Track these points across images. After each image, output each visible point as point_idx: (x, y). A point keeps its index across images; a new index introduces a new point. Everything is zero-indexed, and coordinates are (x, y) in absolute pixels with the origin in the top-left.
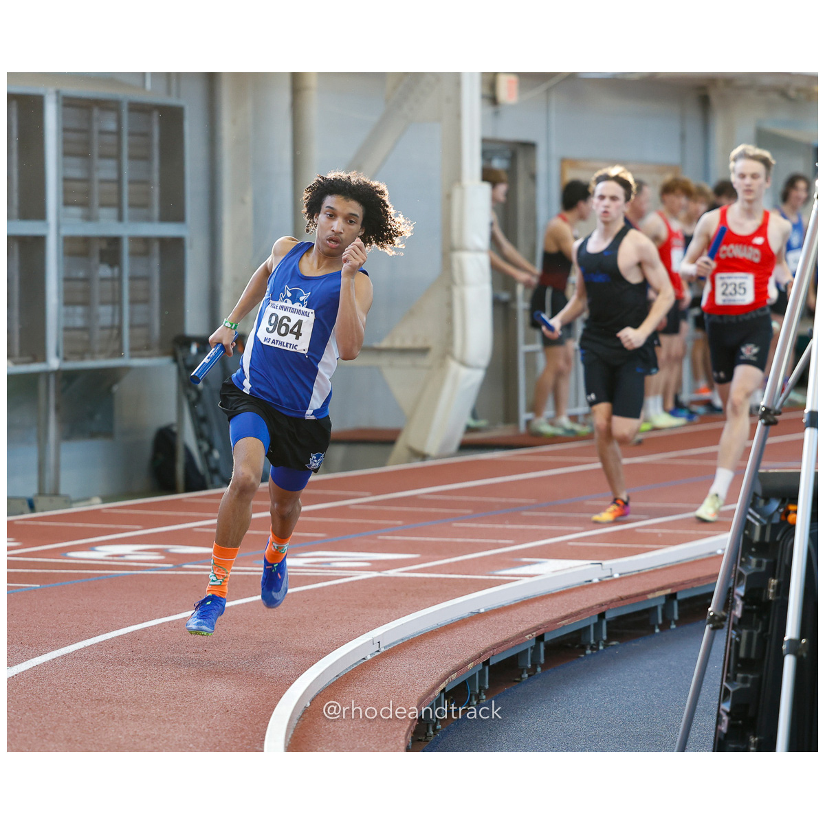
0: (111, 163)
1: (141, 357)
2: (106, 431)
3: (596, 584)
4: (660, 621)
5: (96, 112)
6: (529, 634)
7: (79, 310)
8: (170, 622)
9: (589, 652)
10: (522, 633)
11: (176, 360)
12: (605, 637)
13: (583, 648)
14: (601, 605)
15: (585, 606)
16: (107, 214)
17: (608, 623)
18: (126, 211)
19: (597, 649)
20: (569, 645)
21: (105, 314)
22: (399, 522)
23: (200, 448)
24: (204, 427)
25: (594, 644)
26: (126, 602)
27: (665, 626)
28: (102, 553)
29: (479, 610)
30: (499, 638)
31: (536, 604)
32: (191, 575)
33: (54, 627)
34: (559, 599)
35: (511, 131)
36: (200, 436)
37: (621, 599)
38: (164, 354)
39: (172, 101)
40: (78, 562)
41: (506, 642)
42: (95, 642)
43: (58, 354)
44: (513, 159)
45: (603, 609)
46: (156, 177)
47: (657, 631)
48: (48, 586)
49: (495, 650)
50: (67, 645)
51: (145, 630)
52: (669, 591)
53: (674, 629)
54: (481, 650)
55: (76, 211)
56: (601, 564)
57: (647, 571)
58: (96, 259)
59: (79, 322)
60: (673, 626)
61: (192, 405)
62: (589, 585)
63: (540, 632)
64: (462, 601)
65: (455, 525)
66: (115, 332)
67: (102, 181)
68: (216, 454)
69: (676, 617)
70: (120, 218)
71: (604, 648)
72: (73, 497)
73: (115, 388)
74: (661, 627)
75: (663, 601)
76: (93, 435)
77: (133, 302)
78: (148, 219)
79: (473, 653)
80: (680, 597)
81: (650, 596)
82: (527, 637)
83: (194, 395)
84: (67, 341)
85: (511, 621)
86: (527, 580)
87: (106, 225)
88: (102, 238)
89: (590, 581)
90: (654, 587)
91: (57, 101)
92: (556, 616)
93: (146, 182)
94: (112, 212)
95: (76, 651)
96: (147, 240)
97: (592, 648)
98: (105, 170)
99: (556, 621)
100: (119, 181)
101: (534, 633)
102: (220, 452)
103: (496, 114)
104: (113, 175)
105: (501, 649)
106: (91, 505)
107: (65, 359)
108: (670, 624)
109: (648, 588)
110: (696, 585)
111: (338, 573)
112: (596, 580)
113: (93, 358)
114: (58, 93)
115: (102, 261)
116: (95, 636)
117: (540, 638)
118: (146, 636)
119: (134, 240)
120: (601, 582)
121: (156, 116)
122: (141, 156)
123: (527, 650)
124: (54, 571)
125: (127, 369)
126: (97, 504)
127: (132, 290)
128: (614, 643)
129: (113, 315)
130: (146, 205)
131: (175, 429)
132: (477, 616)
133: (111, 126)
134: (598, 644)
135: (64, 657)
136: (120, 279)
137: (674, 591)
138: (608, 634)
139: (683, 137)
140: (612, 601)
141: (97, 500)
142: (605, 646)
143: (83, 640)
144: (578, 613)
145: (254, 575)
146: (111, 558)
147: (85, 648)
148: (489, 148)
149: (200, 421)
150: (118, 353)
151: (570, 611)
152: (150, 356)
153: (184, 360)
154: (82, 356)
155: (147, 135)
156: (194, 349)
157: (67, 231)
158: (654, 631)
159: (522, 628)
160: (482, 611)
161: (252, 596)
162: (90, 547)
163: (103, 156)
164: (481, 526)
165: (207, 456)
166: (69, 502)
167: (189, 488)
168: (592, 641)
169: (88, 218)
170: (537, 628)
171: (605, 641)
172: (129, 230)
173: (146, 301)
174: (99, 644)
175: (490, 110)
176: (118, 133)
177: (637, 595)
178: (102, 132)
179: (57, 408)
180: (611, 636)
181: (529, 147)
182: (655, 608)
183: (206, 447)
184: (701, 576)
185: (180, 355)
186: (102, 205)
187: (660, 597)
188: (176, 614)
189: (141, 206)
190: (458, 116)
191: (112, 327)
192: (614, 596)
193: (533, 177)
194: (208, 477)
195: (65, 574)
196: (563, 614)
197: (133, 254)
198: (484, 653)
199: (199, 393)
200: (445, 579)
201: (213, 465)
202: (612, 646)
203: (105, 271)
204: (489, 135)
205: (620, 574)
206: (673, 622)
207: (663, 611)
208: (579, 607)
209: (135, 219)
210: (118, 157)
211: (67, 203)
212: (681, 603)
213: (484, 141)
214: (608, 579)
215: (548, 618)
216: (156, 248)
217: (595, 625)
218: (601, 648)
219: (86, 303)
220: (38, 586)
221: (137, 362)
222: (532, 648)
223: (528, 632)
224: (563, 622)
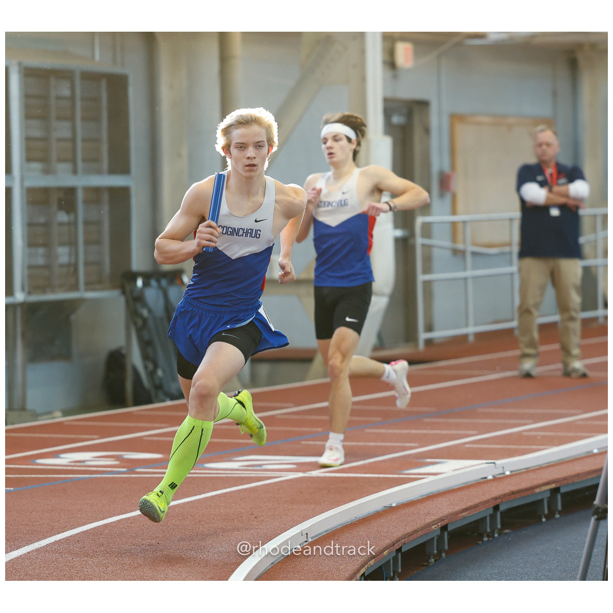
0: (66, 124)
1: (94, 290)
2: (65, 355)
3: (490, 480)
4: (546, 512)
5: (53, 81)
6: (435, 524)
7: (41, 251)
8: (126, 518)
9: (486, 539)
10: (429, 524)
11: (124, 293)
12: (499, 526)
13: (481, 536)
14: (496, 499)
15: (482, 500)
16: (63, 168)
17: (501, 513)
18: (80, 165)
19: (493, 536)
20: (469, 533)
21: (63, 254)
22: (320, 429)
23: (146, 367)
24: (150, 350)
25: (490, 533)
26: (88, 502)
27: (550, 516)
28: (66, 460)
29: (391, 504)
30: (409, 529)
31: (440, 499)
32: (142, 478)
33: (27, 524)
34: (459, 493)
35: (407, 92)
36: (145, 357)
37: (513, 493)
38: (114, 287)
39: (117, 70)
40: (45, 467)
41: (415, 532)
42: (63, 537)
43: (23, 289)
44: (409, 115)
45: (498, 502)
46: (105, 136)
47: (544, 520)
48: (21, 489)
49: (406, 539)
50: (39, 540)
51: (105, 526)
52: (553, 486)
53: (558, 518)
54: (394, 539)
55: (36, 166)
56: (494, 463)
57: (534, 468)
58: (54, 207)
59: (41, 261)
60: (557, 516)
61: (139, 331)
62: (484, 481)
63: (444, 523)
64: (376, 497)
65: (367, 431)
66: (72, 269)
67: (59, 140)
68: (160, 373)
69: (560, 508)
70: (75, 172)
71: (499, 535)
72: (39, 411)
73: (73, 317)
74: (546, 517)
75: (548, 495)
76: (53, 358)
77: (87, 243)
78: (99, 172)
79: (388, 542)
80: (563, 490)
81: (537, 490)
82: (433, 527)
83: (140, 322)
84: (31, 277)
85: (419, 514)
86: (432, 478)
87: (63, 178)
88: (59, 189)
89: (485, 478)
90: (540, 482)
91: (20, 72)
92: (457, 508)
93: (97, 140)
94: (67, 166)
95: (47, 545)
96: (97, 190)
97: (488, 536)
98: (62, 130)
99: (457, 513)
100: (73, 140)
101: (439, 524)
102: (164, 371)
103: (395, 77)
104: (67, 134)
105: (411, 538)
106: (54, 418)
107: (30, 293)
108: (555, 514)
109: (535, 483)
110: (576, 480)
111: (268, 474)
112: (490, 477)
113: (53, 292)
114: (20, 64)
115: (60, 208)
116: (63, 532)
117: (444, 528)
118: (106, 531)
119: (87, 190)
120: (495, 479)
121: (104, 84)
122: (92, 117)
123: (433, 539)
124: (25, 476)
125: (81, 301)
126: (59, 418)
127: (86, 232)
128: (507, 531)
129: (70, 255)
130: (97, 160)
131: (124, 351)
132: (389, 510)
133: (66, 92)
134: (493, 532)
135: (38, 550)
136: (75, 223)
137: (558, 486)
138: (502, 524)
139: (555, 94)
140: (505, 495)
141: (58, 414)
142: (500, 534)
143: (53, 535)
144: (476, 506)
145: (197, 477)
146: (73, 464)
147: (56, 542)
148: (390, 107)
149: (146, 344)
150: (75, 287)
151: (469, 504)
152: (102, 289)
153: (131, 292)
154: (43, 289)
155: (97, 100)
156: (140, 283)
157: (29, 183)
158: (541, 521)
159: (429, 520)
160: (394, 505)
161: (196, 495)
162: (55, 455)
163: (59, 118)
164: (390, 431)
165: (152, 374)
166: (35, 416)
167: (137, 403)
168: (488, 530)
169: (47, 171)
170: (441, 520)
171: (499, 530)
172: (83, 181)
173: (98, 242)
174: (67, 539)
175: (390, 73)
176: (72, 98)
177: (527, 490)
178: (59, 98)
179: (23, 335)
180: (504, 525)
181: (423, 105)
182: (542, 500)
183: (151, 366)
184: (580, 472)
185: (128, 288)
186: (60, 160)
187: (545, 491)
188: (132, 512)
189: (92, 160)
190: (363, 79)
191: (69, 265)
192: (507, 491)
193: (427, 131)
194: (153, 392)
195: (35, 478)
196: (464, 507)
197: (86, 202)
198: (397, 542)
199: (145, 321)
200: (361, 478)
201: (157, 382)
202: (506, 533)
203: (62, 217)
204: (389, 95)
205: (511, 472)
206: (557, 513)
207: (548, 502)
208: (477, 501)
209: (88, 172)
210: (72, 119)
211: (29, 159)
212: (564, 495)
213: (386, 100)
214: (501, 476)
215: (450, 511)
216: (106, 197)
217: (491, 516)
218: (496, 535)
219: (47, 245)
220: (12, 489)
221: (90, 295)
222: (437, 536)
223: (434, 523)
224: (464, 514)
